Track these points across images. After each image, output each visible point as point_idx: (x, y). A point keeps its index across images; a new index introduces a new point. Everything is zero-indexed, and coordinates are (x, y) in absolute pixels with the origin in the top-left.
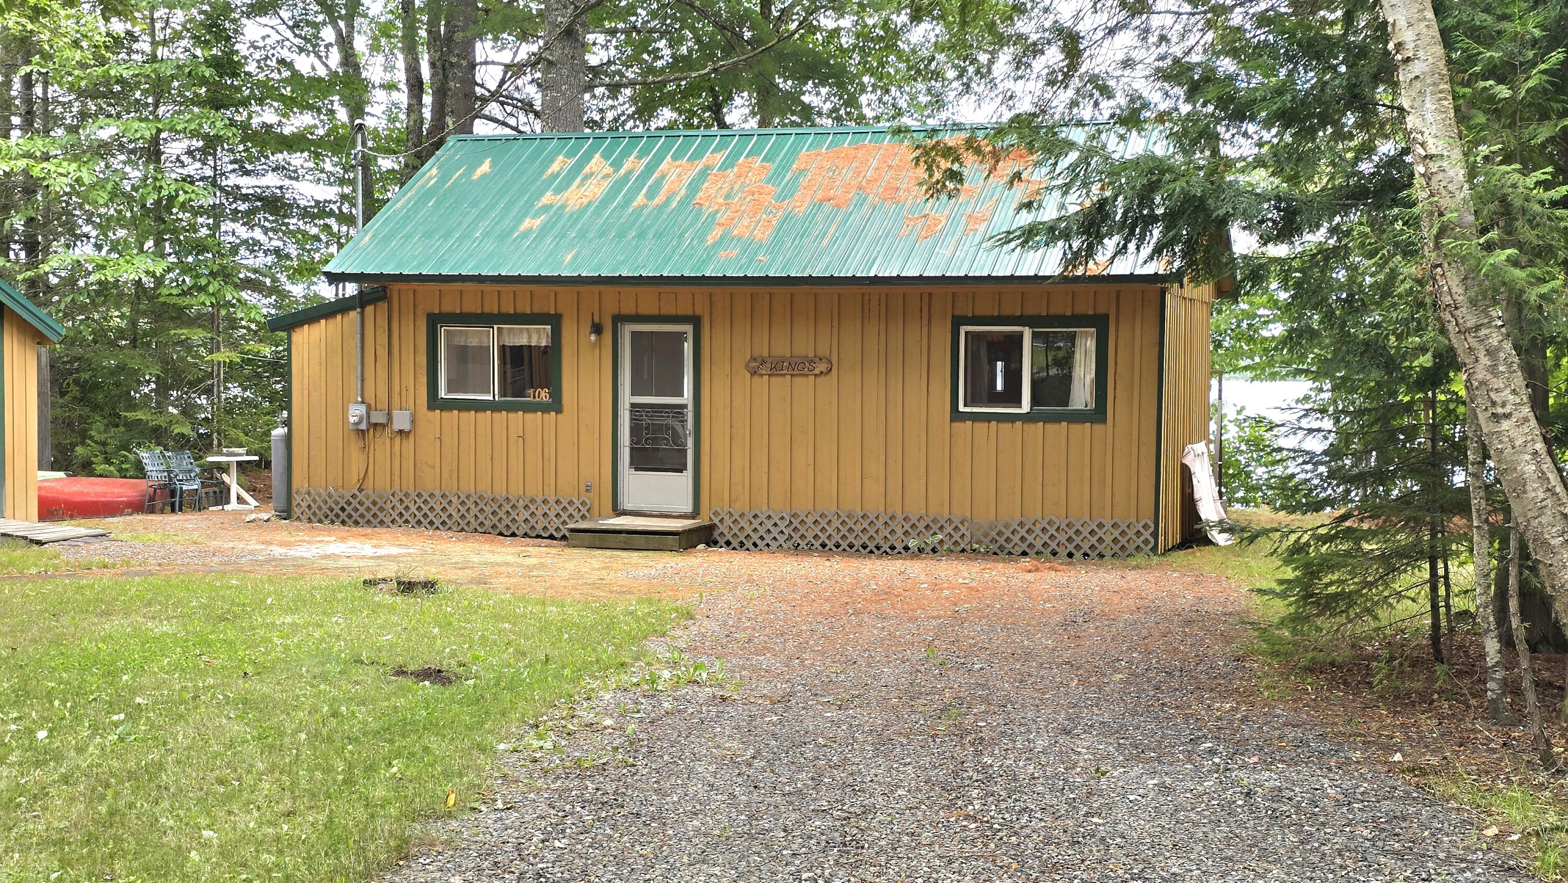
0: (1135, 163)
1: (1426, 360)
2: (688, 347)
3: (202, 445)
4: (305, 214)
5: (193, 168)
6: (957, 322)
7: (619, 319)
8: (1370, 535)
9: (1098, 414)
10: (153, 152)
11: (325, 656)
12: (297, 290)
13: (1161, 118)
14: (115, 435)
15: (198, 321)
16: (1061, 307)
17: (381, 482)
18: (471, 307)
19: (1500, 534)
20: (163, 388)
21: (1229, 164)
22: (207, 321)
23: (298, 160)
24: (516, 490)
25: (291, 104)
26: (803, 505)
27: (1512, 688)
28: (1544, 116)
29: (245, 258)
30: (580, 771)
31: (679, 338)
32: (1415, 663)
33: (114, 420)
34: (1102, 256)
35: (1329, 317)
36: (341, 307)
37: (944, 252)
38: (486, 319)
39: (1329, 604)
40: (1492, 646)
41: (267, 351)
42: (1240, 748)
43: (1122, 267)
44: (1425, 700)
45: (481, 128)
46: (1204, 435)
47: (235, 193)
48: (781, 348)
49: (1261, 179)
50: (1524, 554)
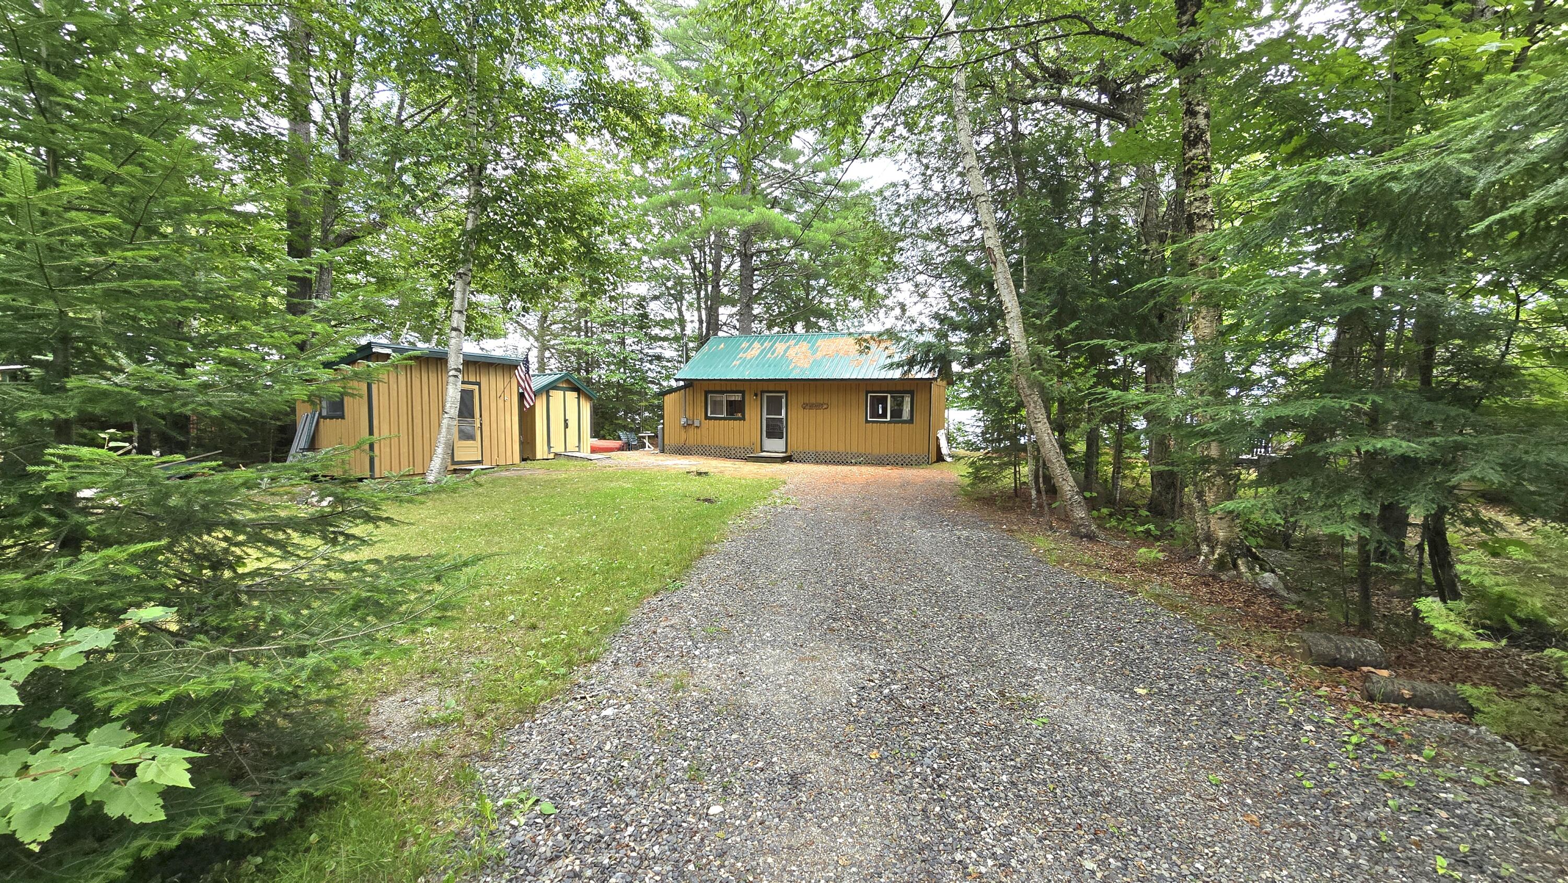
0: (924, 343)
1: (1012, 405)
2: (784, 400)
3: (637, 431)
4: (668, 361)
5: (635, 347)
6: (867, 393)
7: (763, 392)
8: (995, 459)
9: (911, 421)
10: (623, 343)
11: (676, 495)
12: (665, 384)
13: (930, 330)
14: (611, 428)
15: (636, 393)
16: (899, 388)
17: (691, 442)
18: (718, 389)
19: (1037, 459)
20: (626, 414)
21: (952, 343)
22: (639, 393)
23: (666, 344)
24: (731, 444)
25: (663, 328)
26: (819, 449)
27: (1040, 506)
28: (1050, 330)
29: (650, 374)
30: (754, 530)
31: (781, 397)
32: (1009, 498)
33: (612, 423)
34: (913, 372)
35: (983, 390)
36: (679, 389)
37: (864, 371)
38: (722, 392)
39: (983, 480)
40: (1034, 492)
41: (656, 402)
42: (956, 524)
43: (919, 376)
44: (1012, 508)
45: (720, 334)
46: (943, 427)
47: (647, 355)
48: (813, 401)
49: (962, 349)
50: (1044, 464)
